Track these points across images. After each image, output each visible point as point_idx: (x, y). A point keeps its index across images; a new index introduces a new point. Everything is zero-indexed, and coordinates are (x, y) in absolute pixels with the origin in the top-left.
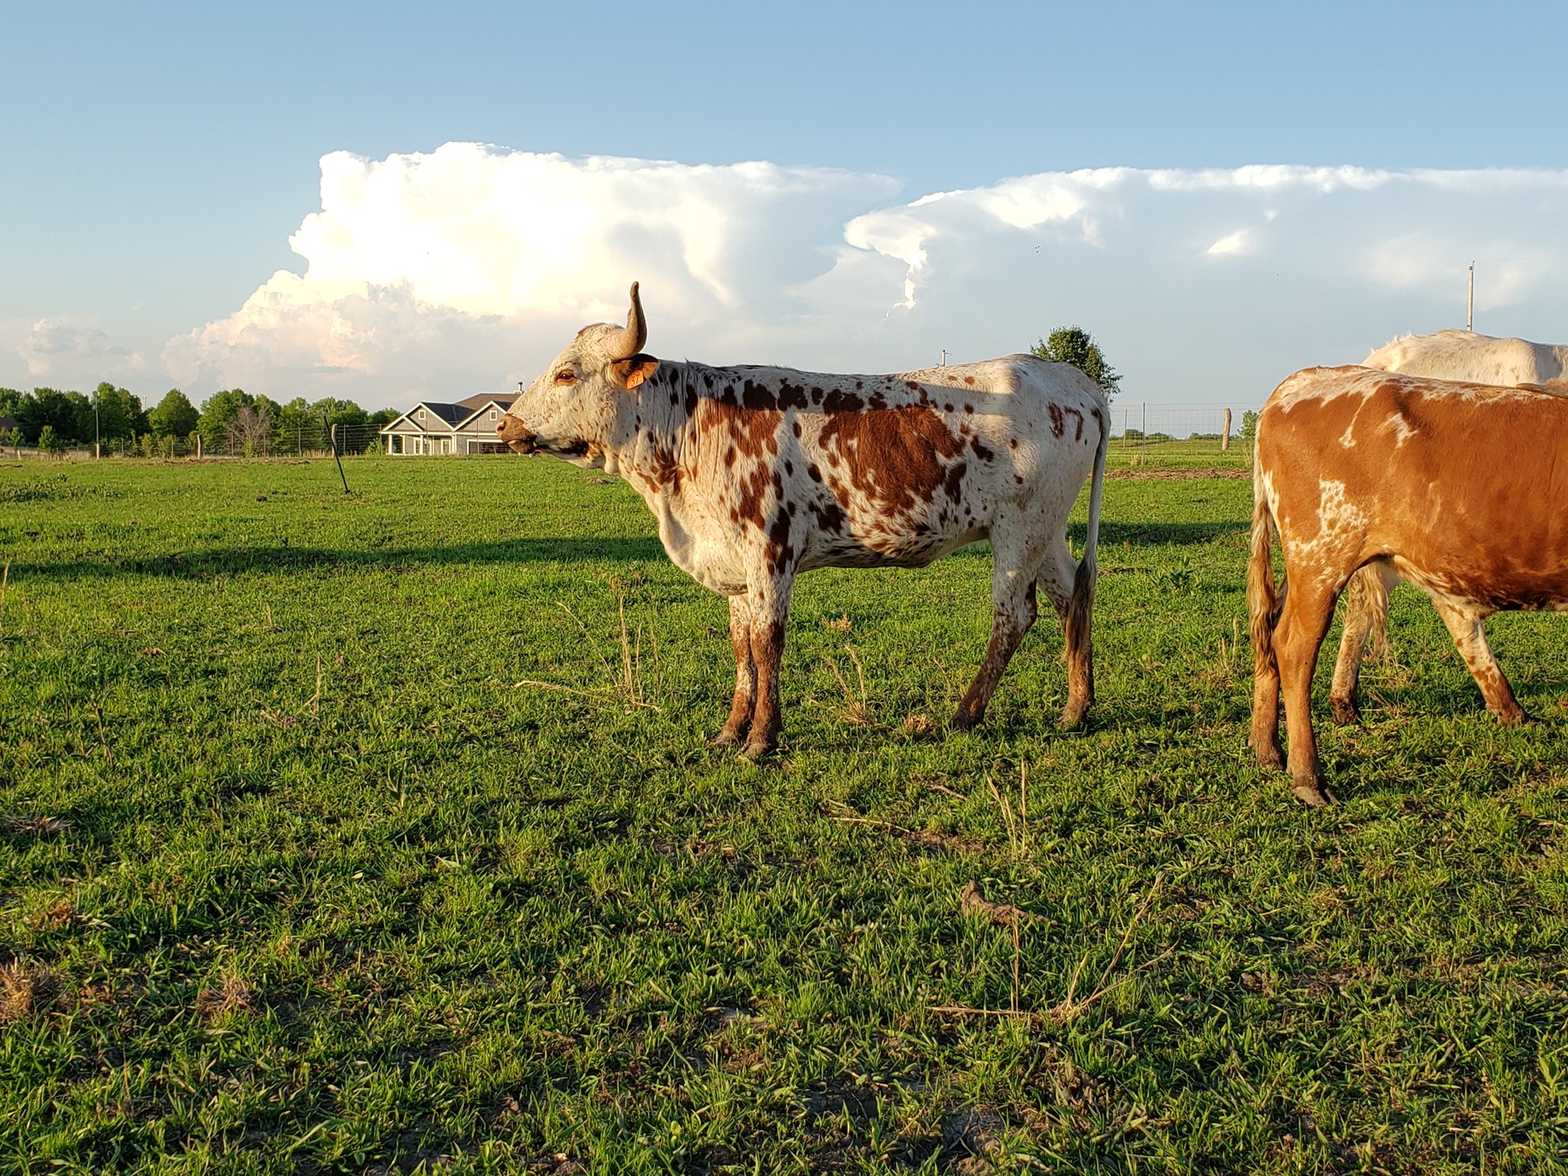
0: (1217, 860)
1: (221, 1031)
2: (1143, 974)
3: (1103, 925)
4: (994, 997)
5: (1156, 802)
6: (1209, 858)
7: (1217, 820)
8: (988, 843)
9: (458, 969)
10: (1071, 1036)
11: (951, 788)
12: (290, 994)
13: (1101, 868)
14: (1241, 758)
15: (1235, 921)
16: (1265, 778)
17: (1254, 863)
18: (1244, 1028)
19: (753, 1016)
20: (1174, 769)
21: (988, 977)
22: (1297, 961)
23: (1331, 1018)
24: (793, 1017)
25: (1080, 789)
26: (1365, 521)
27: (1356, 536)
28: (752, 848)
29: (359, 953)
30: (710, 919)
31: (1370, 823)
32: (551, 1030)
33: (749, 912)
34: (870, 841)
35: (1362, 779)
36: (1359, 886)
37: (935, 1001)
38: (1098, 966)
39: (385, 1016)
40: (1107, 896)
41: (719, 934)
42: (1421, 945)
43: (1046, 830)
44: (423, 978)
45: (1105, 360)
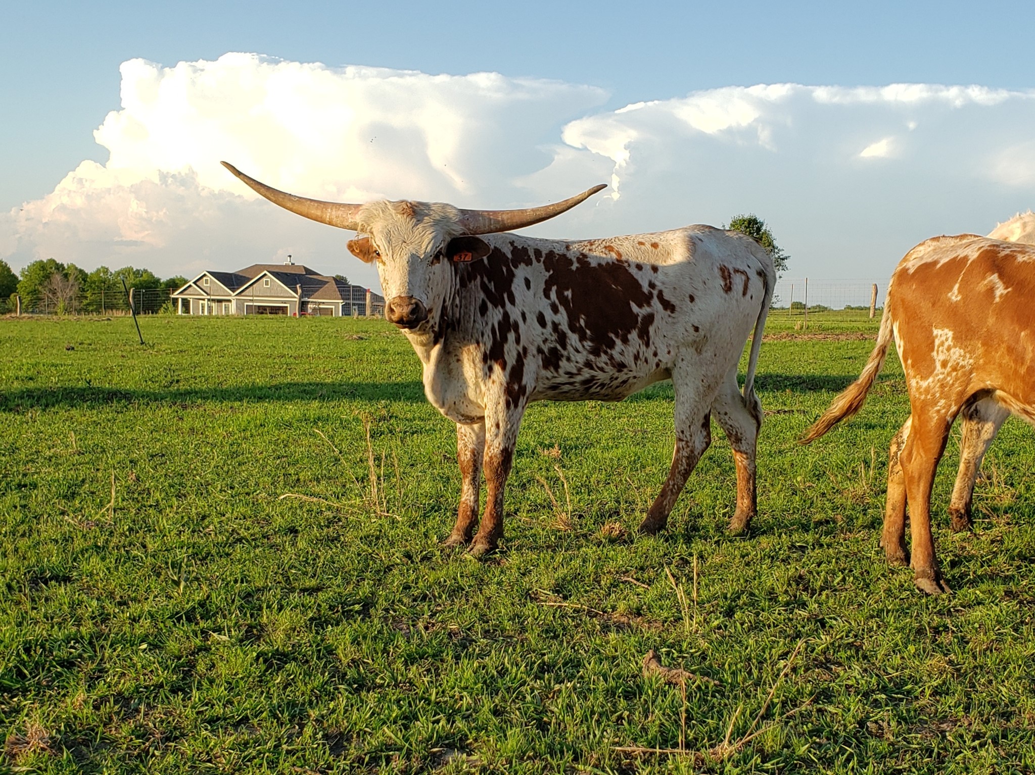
0: (851, 635)
1: (25, 768)
2: (787, 723)
3: (756, 684)
4: (666, 739)
5: (804, 591)
6: (844, 634)
7: (852, 605)
8: (666, 622)
9: (225, 719)
10: (726, 769)
11: (638, 580)
12: (84, 740)
13: (756, 641)
14: (872, 554)
15: (864, 682)
16: (893, 572)
17: (880, 638)
18: (867, 764)
19: (469, 755)
20: (819, 565)
21: (662, 724)
22: (912, 713)
23: (938, 757)
24: (501, 756)
25: (742, 581)
26: (971, 361)
27: (964, 374)
28: (473, 626)
29: (142, 707)
30: (437, 680)
31: (976, 607)
32: (301, 767)
33: (469, 674)
34: (570, 620)
35: (971, 573)
36: (965, 656)
37: (617, 743)
38: (751, 716)
39: (163, 756)
40: (760, 663)
41: (443, 692)
42: (1013, 701)
43: (713, 612)
44: (196, 727)
45: (775, 243)
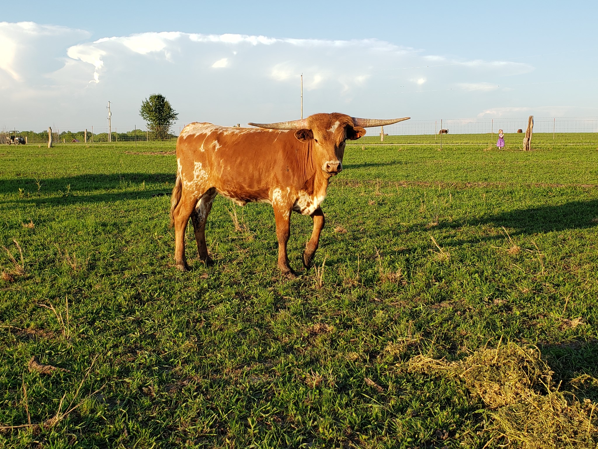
26: (207, 176)
27: (205, 181)
45: (171, 107)
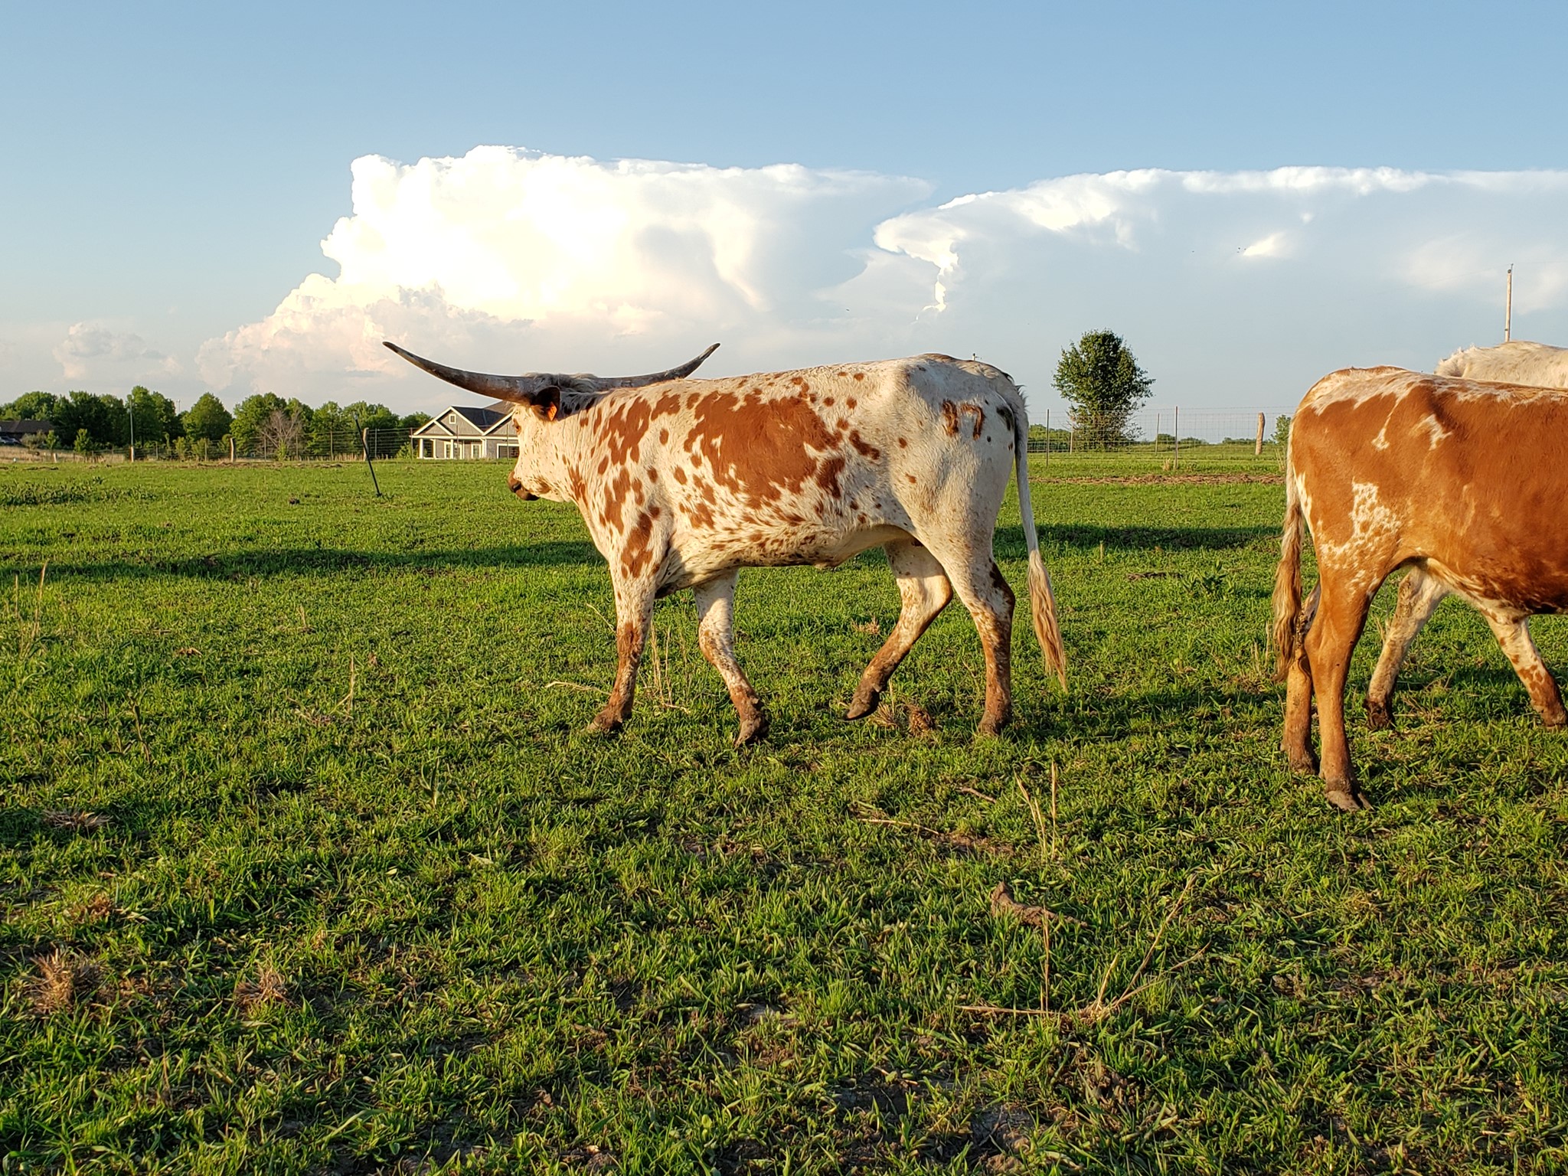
0: (1249, 863)
1: (257, 1023)
2: (1173, 976)
3: (1134, 927)
4: (1024, 997)
5: (1187, 806)
6: (1240, 861)
7: (1249, 824)
8: (1017, 845)
9: (491, 963)
10: (1101, 1036)
11: (980, 791)
12: (325, 987)
13: (1131, 870)
14: (1273, 762)
15: (1267, 924)
16: (1298, 782)
17: (1286, 867)
18: (1275, 1030)
19: (783, 1012)
20: (1206, 772)
21: (1018, 977)
22: (1328, 964)
23: (1363, 1021)
24: (822, 1014)
25: (1110, 793)
26: (1398, 523)
27: (1389, 539)
28: (781, 848)
29: (394, 948)
30: (740, 917)
31: (1404, 828)
32: (583, 1024)
33: (778, 910)
34: (899, 842)
35: (1395, 784)
36: (1392, 890)
37: (964, 1000)
38: (1128, 967)
39: (419, 1009)
40: (1137, 898)
41: (748, 932)
42: (1454, 949)
43: (1076, 833)
44: (457, 973)
45: (1137, 364)
